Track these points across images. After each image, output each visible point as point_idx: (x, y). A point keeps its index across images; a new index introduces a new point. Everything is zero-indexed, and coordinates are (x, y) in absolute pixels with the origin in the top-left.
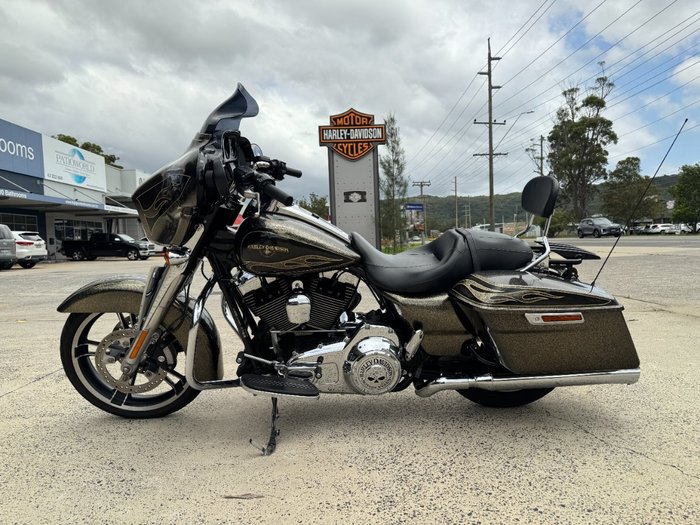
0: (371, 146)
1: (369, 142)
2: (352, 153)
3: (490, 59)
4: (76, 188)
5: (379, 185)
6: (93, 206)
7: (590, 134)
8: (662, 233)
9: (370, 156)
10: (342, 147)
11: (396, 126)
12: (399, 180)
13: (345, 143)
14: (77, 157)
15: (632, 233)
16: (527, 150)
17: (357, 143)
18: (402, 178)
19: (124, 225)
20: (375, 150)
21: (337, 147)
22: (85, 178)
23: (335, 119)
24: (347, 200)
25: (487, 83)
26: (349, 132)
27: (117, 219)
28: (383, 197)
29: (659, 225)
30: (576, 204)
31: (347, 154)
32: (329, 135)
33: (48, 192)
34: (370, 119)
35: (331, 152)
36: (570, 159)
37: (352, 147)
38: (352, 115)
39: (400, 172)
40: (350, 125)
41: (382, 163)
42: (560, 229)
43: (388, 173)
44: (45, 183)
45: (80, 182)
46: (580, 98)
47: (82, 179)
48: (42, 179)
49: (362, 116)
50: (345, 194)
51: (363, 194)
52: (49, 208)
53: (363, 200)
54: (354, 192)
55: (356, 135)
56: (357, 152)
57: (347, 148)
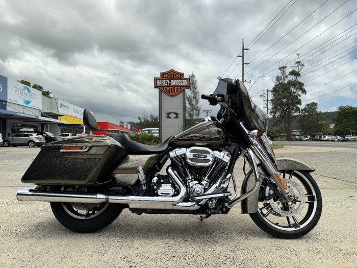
0: (182, 89)
1: (181, 87)
2: (172, 92)
3: (244, 49)
4: (24, 107)
5: (185, 110)
6: (33, 117)
7: (293, 89)
8: (328, 140)
9: (181, 94)
10: (166, 89)
11: (195, 79)
12: (196, 107)
14: (26, 91)
15: (312, 140)
16: (261, 96)
17: (174, 87)
18: (198, 106)
19: (51, 128)
20: (184, 91)
21: (163, 89)
22: (30, 102)
23: (163, 74)
24: (168, 117)
25: (242, 61)
26: (170, 81)
27: (47, 124)
28: (188, 117)
29: (326, 136)
30: (285, 124)
31: (169, 93)
32: (159, 83)
33: (8, 108)
34: (182, 75)
35: (160, 91)
36: (282, 102)
37: (172, 89)
38: (172, 72)
39: (197, 104)
40: (171, 78)
41: (187, 98)
42: (277, 137)
43: (191, 103)
44: (7, 103)
45: (27, 104)
46: (288, 71)
47: (28, 102)
48: (6, 102)
50: (167, 114)
51: (177, 114)
52: (8, 117)
53: (177, 117)
54: (171, 113)
55: (174, 83)
56: (174, 92)
57: (169, 90)
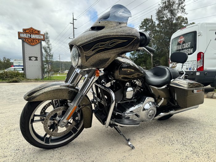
0: (39, 41)
1: (38, 40)
2: (32, 43)
3: (73, 19)
5: (42, 55)
9: (39, 45)
10: (28, 40)
11: (48, 35)
12: (49, 54)
13: (29, 39)
17: (34, 40)
20: (41, 43)
21: (26, 40)
23: (25, 30)
24: (30, 59)
25: (73, 27)
26: (30, 35)
28: (44, 59)
31: (30, 43)
32: (22, 35)
34: (39, 32)
35: (23, 42)
38: (32, 29)
39: (50, 51)
40: (31, 33)
43: (46, 51)
49: (36, 30)
50: (29, 57)
51: (36, 58)
53: (36, 60)
54: (33, 57)
55: (34, 37)
56: (34, 43)
57: (30, 41)
